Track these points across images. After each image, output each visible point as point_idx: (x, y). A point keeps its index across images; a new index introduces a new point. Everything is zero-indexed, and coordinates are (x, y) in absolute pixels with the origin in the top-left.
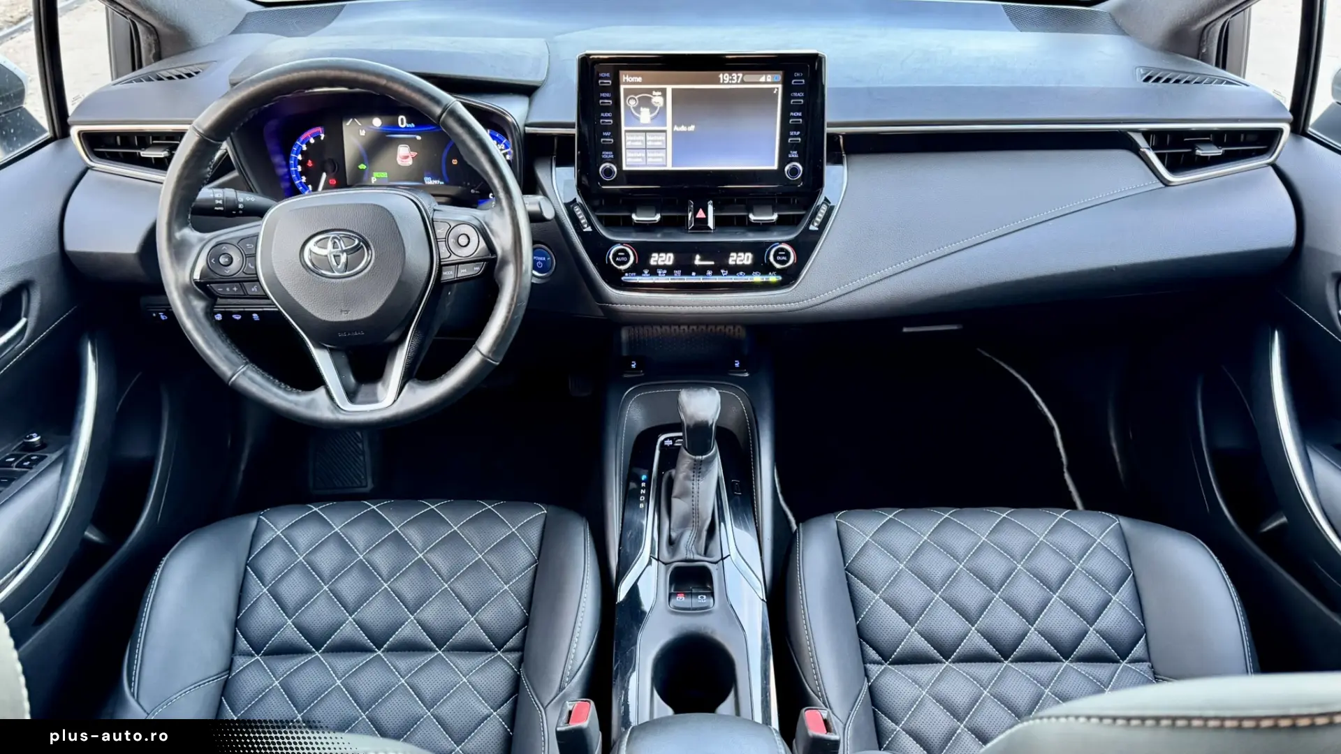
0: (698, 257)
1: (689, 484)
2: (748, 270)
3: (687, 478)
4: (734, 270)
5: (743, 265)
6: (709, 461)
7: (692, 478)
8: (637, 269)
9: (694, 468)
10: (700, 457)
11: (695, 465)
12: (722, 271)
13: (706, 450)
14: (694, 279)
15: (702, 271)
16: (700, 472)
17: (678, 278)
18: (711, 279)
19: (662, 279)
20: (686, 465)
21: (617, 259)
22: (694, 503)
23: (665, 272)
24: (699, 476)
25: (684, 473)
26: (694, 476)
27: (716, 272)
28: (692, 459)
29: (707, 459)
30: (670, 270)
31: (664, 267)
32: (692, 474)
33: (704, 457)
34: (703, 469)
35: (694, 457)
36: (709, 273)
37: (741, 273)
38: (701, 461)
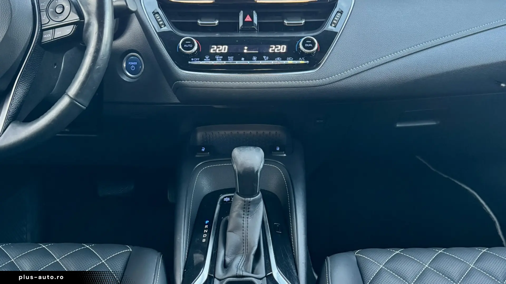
0: (246, 48)
1: (240, 220)
2: (283, 56)
3: (239, 215)
4: (273, 56)
5: (280, 53)
6: (256, 203)
7: (243, 216)
8: (200, 55)
9: (244, 208)
10: (249, 199)
11: (245, 205)
12: (264, 57)
13: (253, 194)
14: (243, 62)
15: (249, 57)
16: (248, 211)
17: (231, 61)
18: (255, 62)
19: (219, 62)
20: (238, 206)
21: (185, 46)
22: (244, 235)
23: (221, 57)
24: (248, 215)
25: (237, 212)
26: (244, 214)
27: (260, 58)
28: (243, 200)
29: (254, 200)
30: (225, 56)
31: (221, 54)
32: (243, 213)
33: (252, 199)
34: (251, 209)
35: (244, 199)
36: (255, 58)
37: (278, 58)
38: (250, 202)
